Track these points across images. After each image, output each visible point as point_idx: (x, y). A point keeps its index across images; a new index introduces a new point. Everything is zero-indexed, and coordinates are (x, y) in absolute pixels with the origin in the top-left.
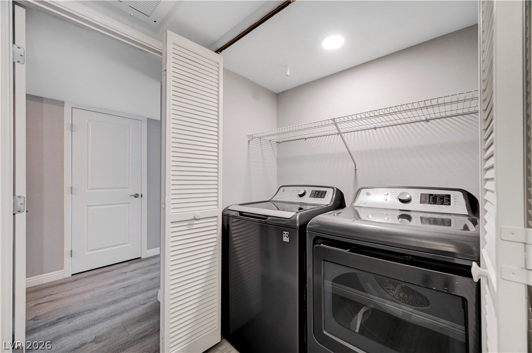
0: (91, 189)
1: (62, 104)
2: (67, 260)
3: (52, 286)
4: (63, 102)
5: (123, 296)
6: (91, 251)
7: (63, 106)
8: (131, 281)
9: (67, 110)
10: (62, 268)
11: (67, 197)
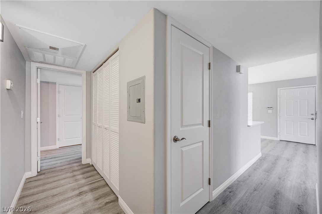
0: (66, 115)
1: (55, 83)
2: (57, 142)
3: (52, 150)
4: (56, 83)
5: (73, 154)
6: (66, 139)
7: (56, 84)
8: (78, 150)
9: (57, 85)
10: (56, 145)
11: (57, 118)
